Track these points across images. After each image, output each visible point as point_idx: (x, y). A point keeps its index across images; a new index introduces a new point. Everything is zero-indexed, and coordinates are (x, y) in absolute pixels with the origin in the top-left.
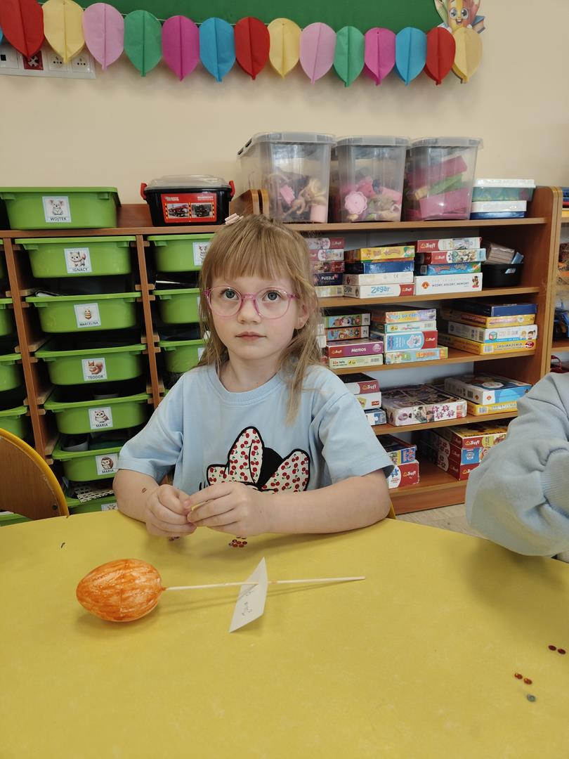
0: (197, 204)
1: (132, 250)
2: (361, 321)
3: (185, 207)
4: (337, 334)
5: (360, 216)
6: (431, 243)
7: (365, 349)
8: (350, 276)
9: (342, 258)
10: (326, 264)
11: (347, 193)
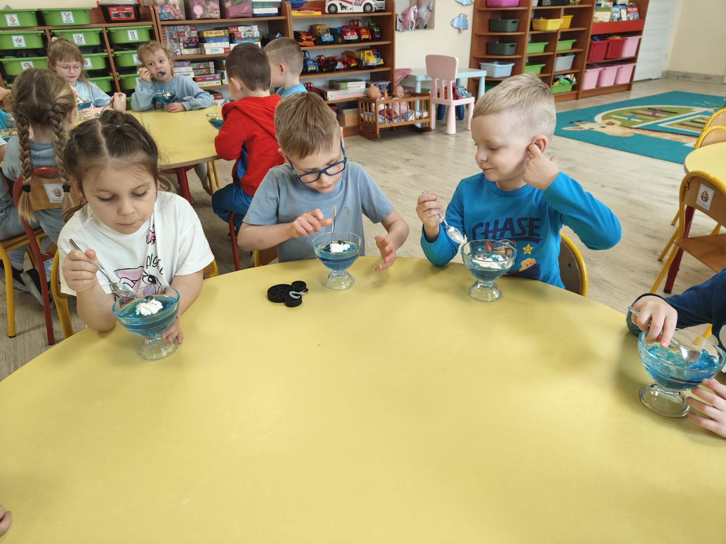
0: (125, 12)
1: (101, 35)
2: (209, 65)
3: (120, 13)
4: (199, 71)
5: (201, 16)
6: (235, 29)
7: (212, 78)
8: (201, 44)
9: (197, 35)
10: (189, 38)
11: (194, 6)
